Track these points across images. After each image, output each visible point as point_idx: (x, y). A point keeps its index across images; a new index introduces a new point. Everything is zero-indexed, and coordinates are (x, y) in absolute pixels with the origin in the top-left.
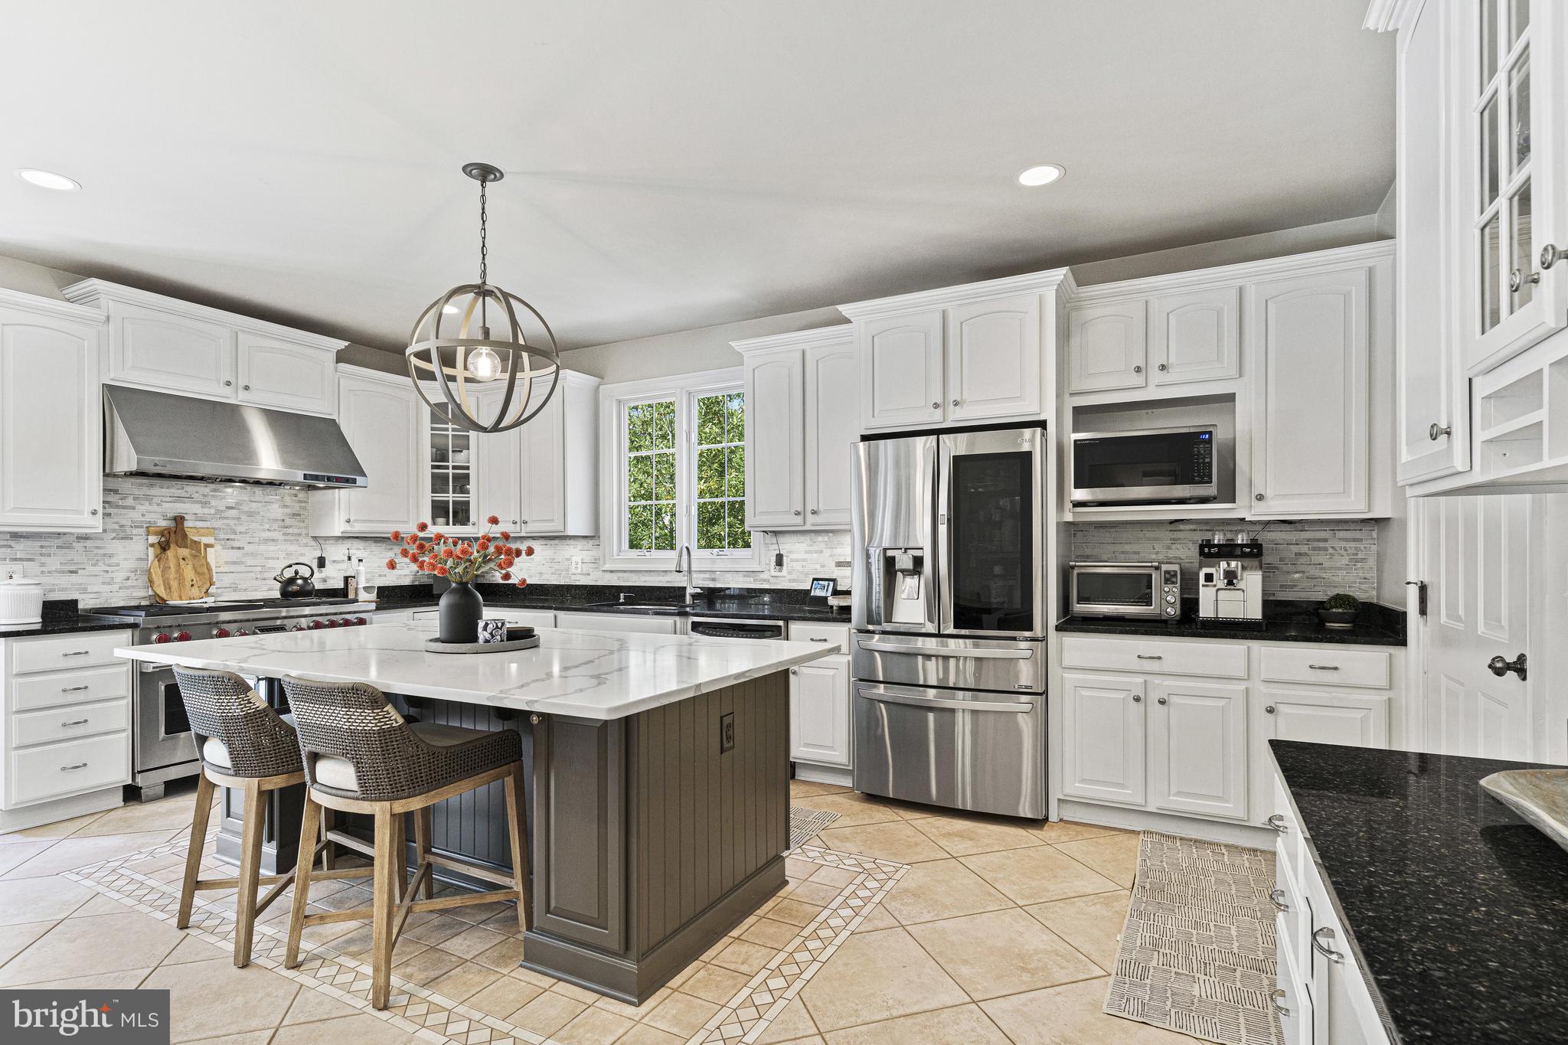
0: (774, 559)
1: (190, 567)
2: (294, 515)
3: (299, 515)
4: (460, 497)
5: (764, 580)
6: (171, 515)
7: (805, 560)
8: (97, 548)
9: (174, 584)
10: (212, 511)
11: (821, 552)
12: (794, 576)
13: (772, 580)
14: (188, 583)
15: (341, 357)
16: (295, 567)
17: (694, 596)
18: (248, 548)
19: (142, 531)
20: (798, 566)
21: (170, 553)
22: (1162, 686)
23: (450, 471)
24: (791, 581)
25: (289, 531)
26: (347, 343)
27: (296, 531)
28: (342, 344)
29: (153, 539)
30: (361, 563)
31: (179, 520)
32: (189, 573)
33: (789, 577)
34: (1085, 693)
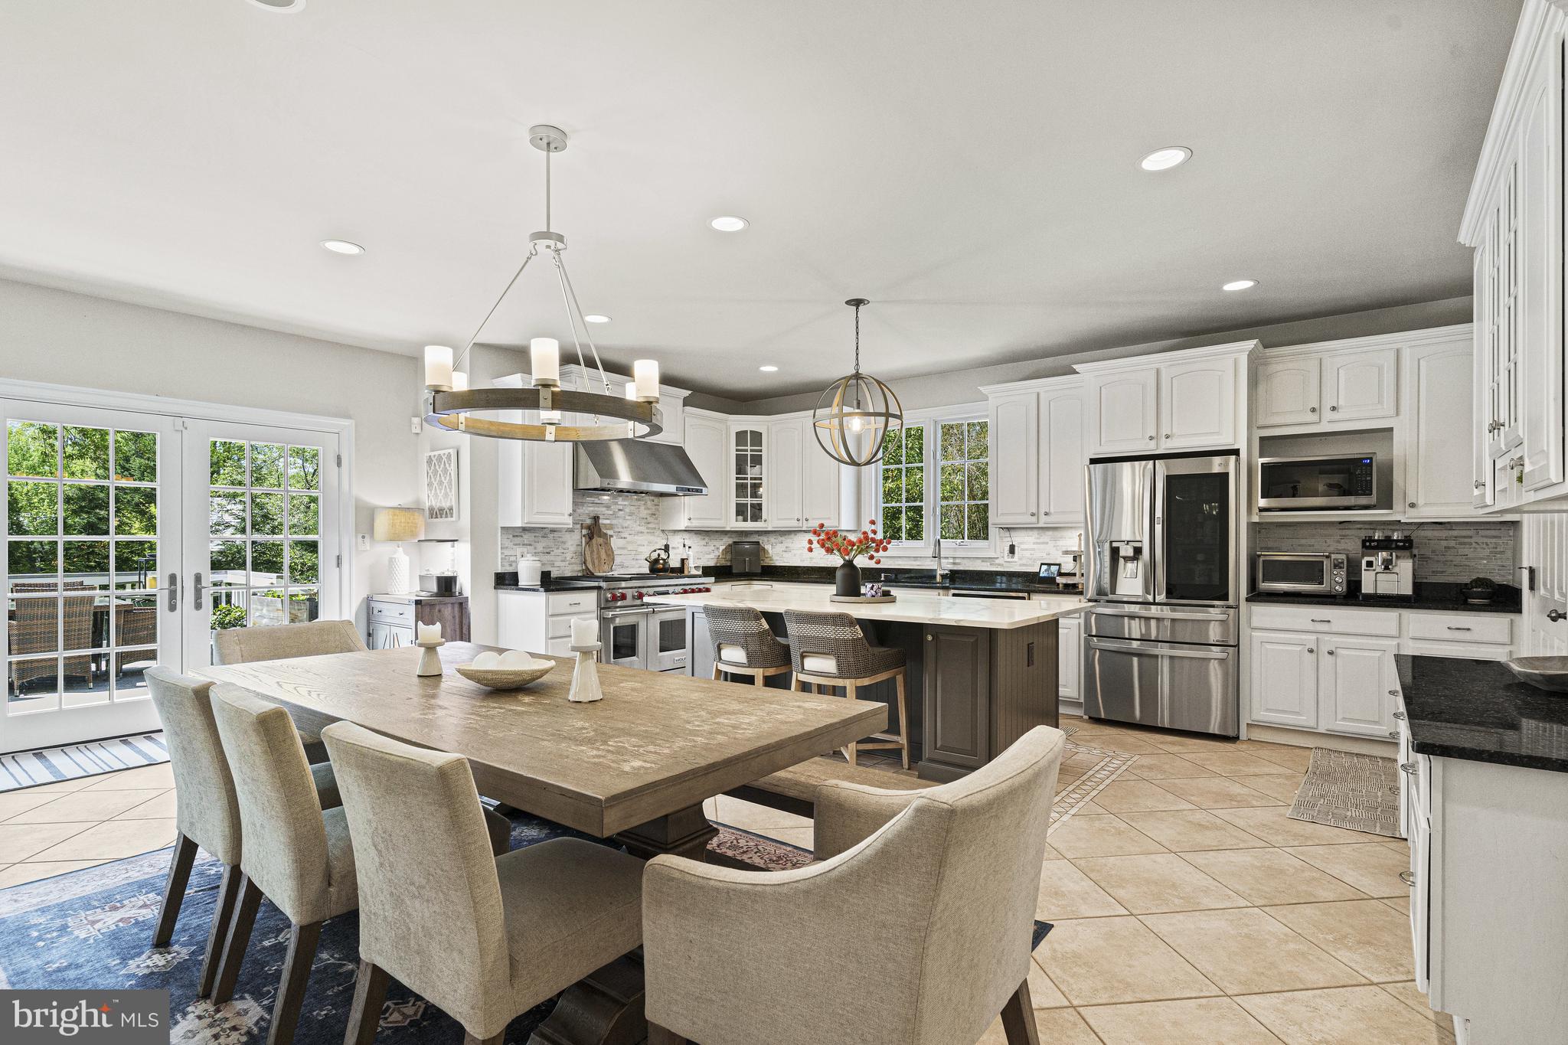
0: (1007, 549)
1: (604, 550)
2: (652, 514)
3: (655, 515)
4: (755, 501)
5: (999, 565)
6: (592, 515)
7: (1034, 550)
8: (560, 537)
9: (596, 561)
10: (611, 512)
11: (1047, 543)
12: (1024, 561)
13: (1007, 564)
14: (603, 562)
15: (687, 402)
16: (658, 552)
17: (943, 576)
18: (629, 538)
19: (579, 526)
20: (1027, 554)
21: (594, 541)
22: (1330, 642)
23: (749, 481)
24: (1020, 565)
25: (649, 526)
26: (690, 392)
27: (654, 526)
28: (687, 393)
29: (584, 532)
30: (690, 550)
31: (596, 519)
32: (603, 556)
33: (1021, 562)
34: (1269, 646)
